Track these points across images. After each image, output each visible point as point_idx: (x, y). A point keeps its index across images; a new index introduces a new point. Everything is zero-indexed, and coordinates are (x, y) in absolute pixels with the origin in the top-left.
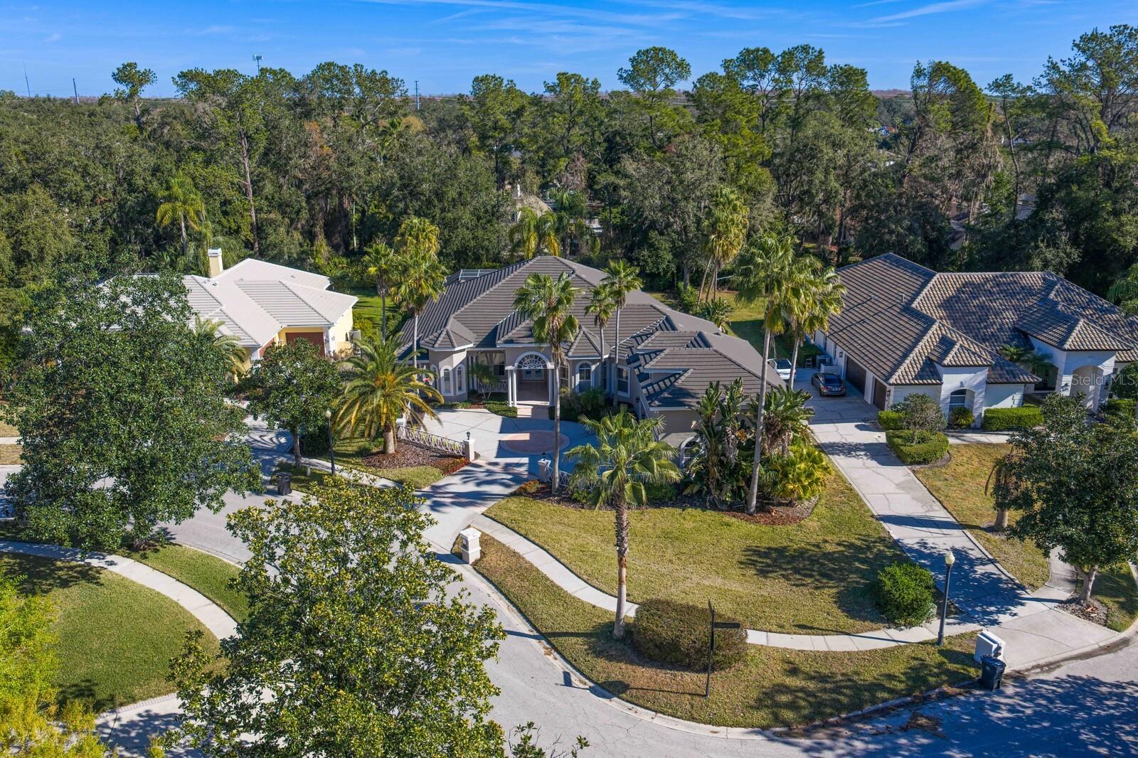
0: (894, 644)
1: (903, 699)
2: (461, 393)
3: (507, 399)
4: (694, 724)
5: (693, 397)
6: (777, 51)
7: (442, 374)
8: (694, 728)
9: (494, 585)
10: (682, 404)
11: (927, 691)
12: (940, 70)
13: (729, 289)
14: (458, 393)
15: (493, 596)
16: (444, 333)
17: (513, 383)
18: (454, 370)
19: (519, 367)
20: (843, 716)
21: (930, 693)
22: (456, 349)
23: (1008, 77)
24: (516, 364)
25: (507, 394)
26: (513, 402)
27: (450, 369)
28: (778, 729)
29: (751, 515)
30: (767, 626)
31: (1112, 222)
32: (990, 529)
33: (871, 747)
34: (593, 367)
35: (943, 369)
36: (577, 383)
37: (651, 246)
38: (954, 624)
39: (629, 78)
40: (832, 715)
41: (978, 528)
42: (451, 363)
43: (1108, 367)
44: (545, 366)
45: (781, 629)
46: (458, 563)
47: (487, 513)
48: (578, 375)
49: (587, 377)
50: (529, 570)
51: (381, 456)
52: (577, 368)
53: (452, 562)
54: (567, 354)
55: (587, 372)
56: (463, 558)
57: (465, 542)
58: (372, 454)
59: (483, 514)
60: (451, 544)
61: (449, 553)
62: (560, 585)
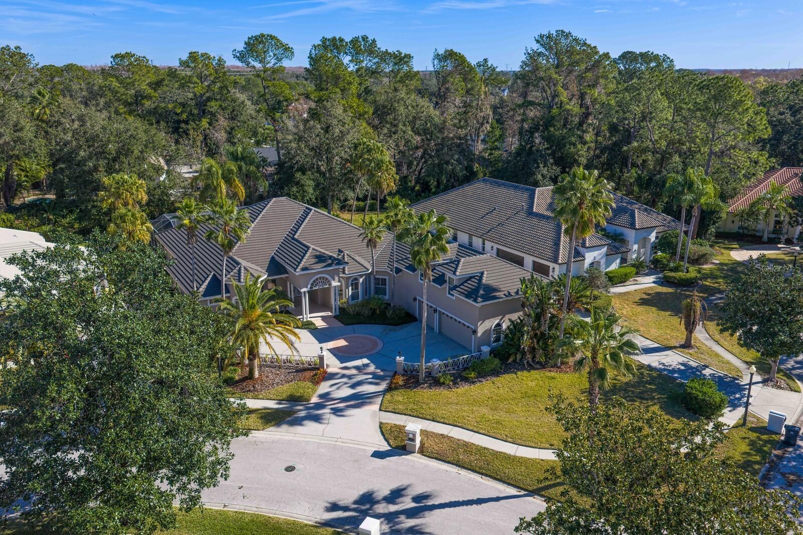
5: (500, 291)
6: (348, 39)
9: (453, 464)
10: (495, 298)
11: (770, 457)
12: (450, 55)
15: (460, 472)
16: (243, 269)
17: (306, 302)
19: (311, 288)
21: (772, 458)
23: (486, 60)
24: (309, 286)
26: (306, 316)
31: (572, 149)
32: (683, 346)
34: (361, 280)
35: (585, 249)
36: (350, 294)
37: (297, 183)
39: (241, 57)
41: (675, 347)
43: (653, 237)
44: (330, 284)
46: (406, 455)
47: (382, 408)
48: (350, 288)
49: (357, 288)
50: (467, 445)
51: (250, 382)
52: (350, 283)
53: (400, 455)
54: (344, 273)
55: (357, 284)
56: (407, 449)
57: (411, 436)
58: (237, 382)
59: (380, 410)
60: (383, 440)
61: (389, 448)
62: (501, 451)
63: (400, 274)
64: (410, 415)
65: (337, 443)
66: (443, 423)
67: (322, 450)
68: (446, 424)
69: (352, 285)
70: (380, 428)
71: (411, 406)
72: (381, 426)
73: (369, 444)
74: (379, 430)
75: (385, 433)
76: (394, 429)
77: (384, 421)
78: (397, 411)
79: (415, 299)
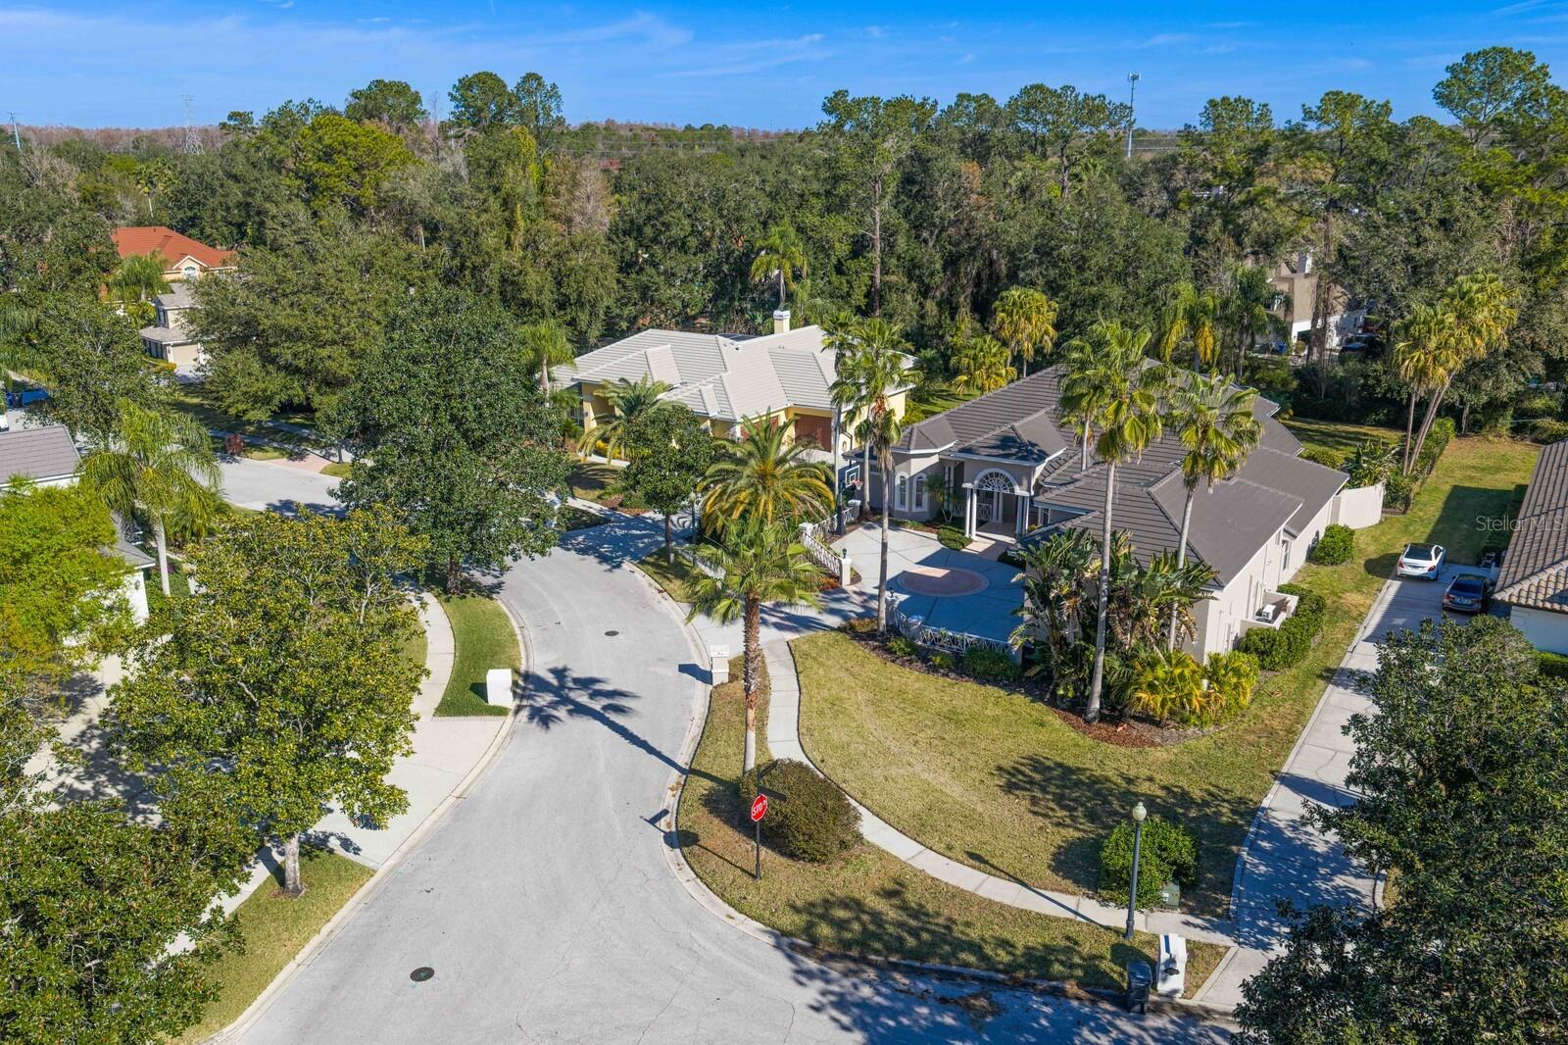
0: (1070, 915)
1: (993, 974)
2: (919, 510)
3: (964, 528)
4: (719, 900)
7: (898, 482)
8: (714, 904)
11: (1036, 977)
13: (1536, 441)
14: (915, 509)
17: (972, 507)
18: (911, 478)
19: (980, 486)
20: (893, 959)
21: (1038, 982)
22: (912, 452)
24: (976, 482)
25: (963, 519)
26: (971, 529)
27: (907, 476)
28: (800, 942)
29: (1088, 722)
30: (934, 842)
33: (878, 999)
38: (1195, 926)
40: (877, 952)
42: (908, 470)
44: (1012, 490)
45: (948, 852)
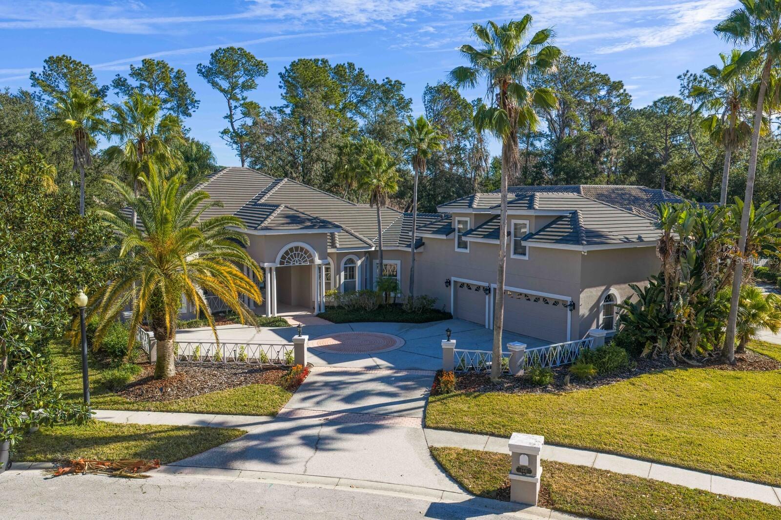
19: (281, 263)
24: (278, 260)
26: (272, 312)
34: (359, 262)
36: (342, 282)
44: (313, 261)
46: (514, 510)
47: (429, 423)
48: (343, 274)
49: (352, 276)
50: (650, 485)
51: (158, 384)
52: (342, 266)
53: (499, 511)
54: (333, 246)
55: (352, 269)
56: (513, 497)
57: (524, 461)
58: (133, 385)
59: (425, 426)
60: (447, 481)
61: (466, 497)
62: (737, 496)
63: (421, 249)
64: (492, 434)
65: (337, 488)
66: (570, 446)
67: (304, 502)
68: (576, 447)
69: (345, 269)
70: (434, 457)
71: (490, 418)
72: (435, 454)
73: (415, 489)
74: (432, 463)
75: (448, 466)
76: (465, 458)
77: (436, 445)
78: (461, 427)
79: (448, 283)
